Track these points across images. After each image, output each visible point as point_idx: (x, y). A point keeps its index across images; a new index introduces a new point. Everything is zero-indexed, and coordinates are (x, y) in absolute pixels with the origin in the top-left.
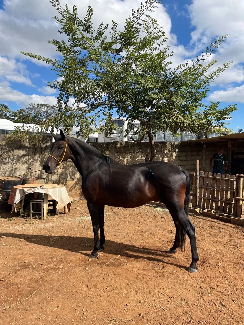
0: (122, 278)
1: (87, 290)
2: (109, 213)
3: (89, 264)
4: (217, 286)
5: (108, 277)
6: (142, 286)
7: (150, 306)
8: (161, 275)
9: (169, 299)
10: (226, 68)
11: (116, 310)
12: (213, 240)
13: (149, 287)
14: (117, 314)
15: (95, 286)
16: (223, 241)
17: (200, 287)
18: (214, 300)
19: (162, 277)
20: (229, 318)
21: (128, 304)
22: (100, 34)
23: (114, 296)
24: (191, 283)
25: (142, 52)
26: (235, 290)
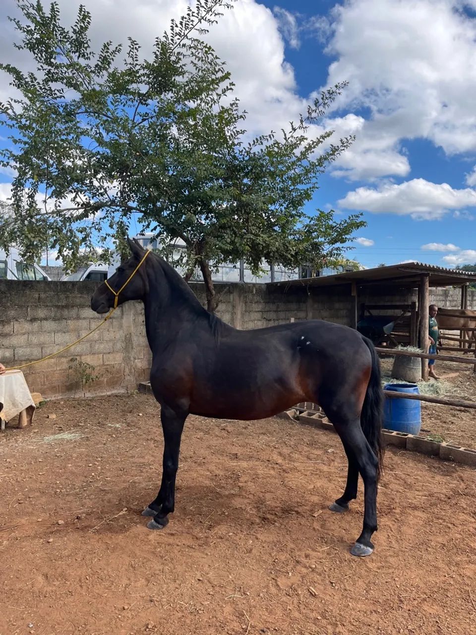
0: (123, 556)
1: (45, 584)
2: (117, 425)
3: (58, 531)
4: (307, 556)
5: (94, 555)
6: (161, 568)
7: (170, 607)
8: (203, 542)
9: (210, 590)
10: (345, 146)
11: (101, 619)
12: (311, 468)
13: (174, 568)
14: (101, 628)
15: (63, 576)
16: (329, 470)
17: (274, 561)
18: (296, 585)
19: (205, 547)
20: (319, 618)
21: (126, 607)
22: (105, 61)
23: (100, 593)
24: (259, 554)
25: (192, 104)
26: (338, 562)
